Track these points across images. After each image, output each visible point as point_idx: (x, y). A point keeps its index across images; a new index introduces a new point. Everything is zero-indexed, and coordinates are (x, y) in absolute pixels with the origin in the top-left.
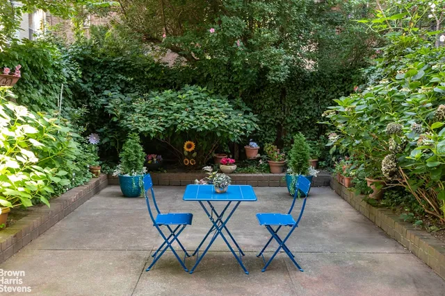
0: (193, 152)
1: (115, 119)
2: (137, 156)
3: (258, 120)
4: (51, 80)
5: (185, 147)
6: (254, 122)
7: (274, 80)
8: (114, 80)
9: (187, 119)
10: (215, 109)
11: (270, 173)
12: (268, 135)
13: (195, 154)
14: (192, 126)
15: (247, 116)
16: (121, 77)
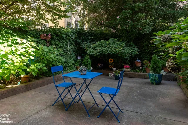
0: (112, 63)
1: (85, 51)
2: (88, 63)
3: (139, 50)
4: (65, 38)
5: (109, 61)
6: (136, 51)
7: (143, 33)
8: (88, 39)
9: (107, 50)
10: (118, 46)
11: (146, 73)
12: (146, 57)
13: (113, 64)
14: (108, 52)
15: (134, 49)
16: (90, 37)
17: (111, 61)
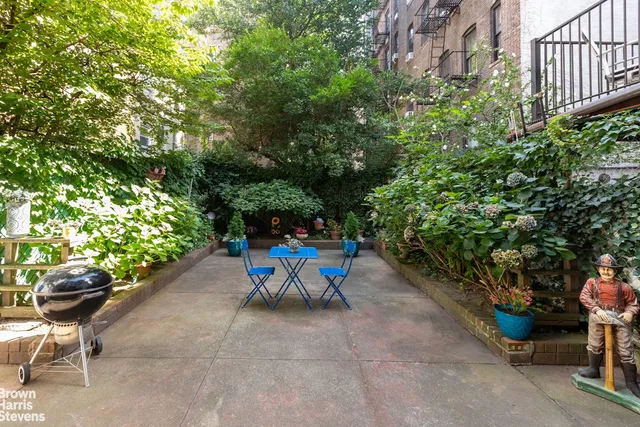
1: (226, 202)
2: (239, 227)
3: (323, 203)
4: (185, 176)
5: (273, 222)
6: (320, 204)
7: (333, 175)
8: (226, 176)
9: (274, 202)
10: (293, 195)
11: (331, 239)
12: (329, 213)
13: (279, 226)
14: (277, 207)
15: (315, 200)
17: (275, 221)
